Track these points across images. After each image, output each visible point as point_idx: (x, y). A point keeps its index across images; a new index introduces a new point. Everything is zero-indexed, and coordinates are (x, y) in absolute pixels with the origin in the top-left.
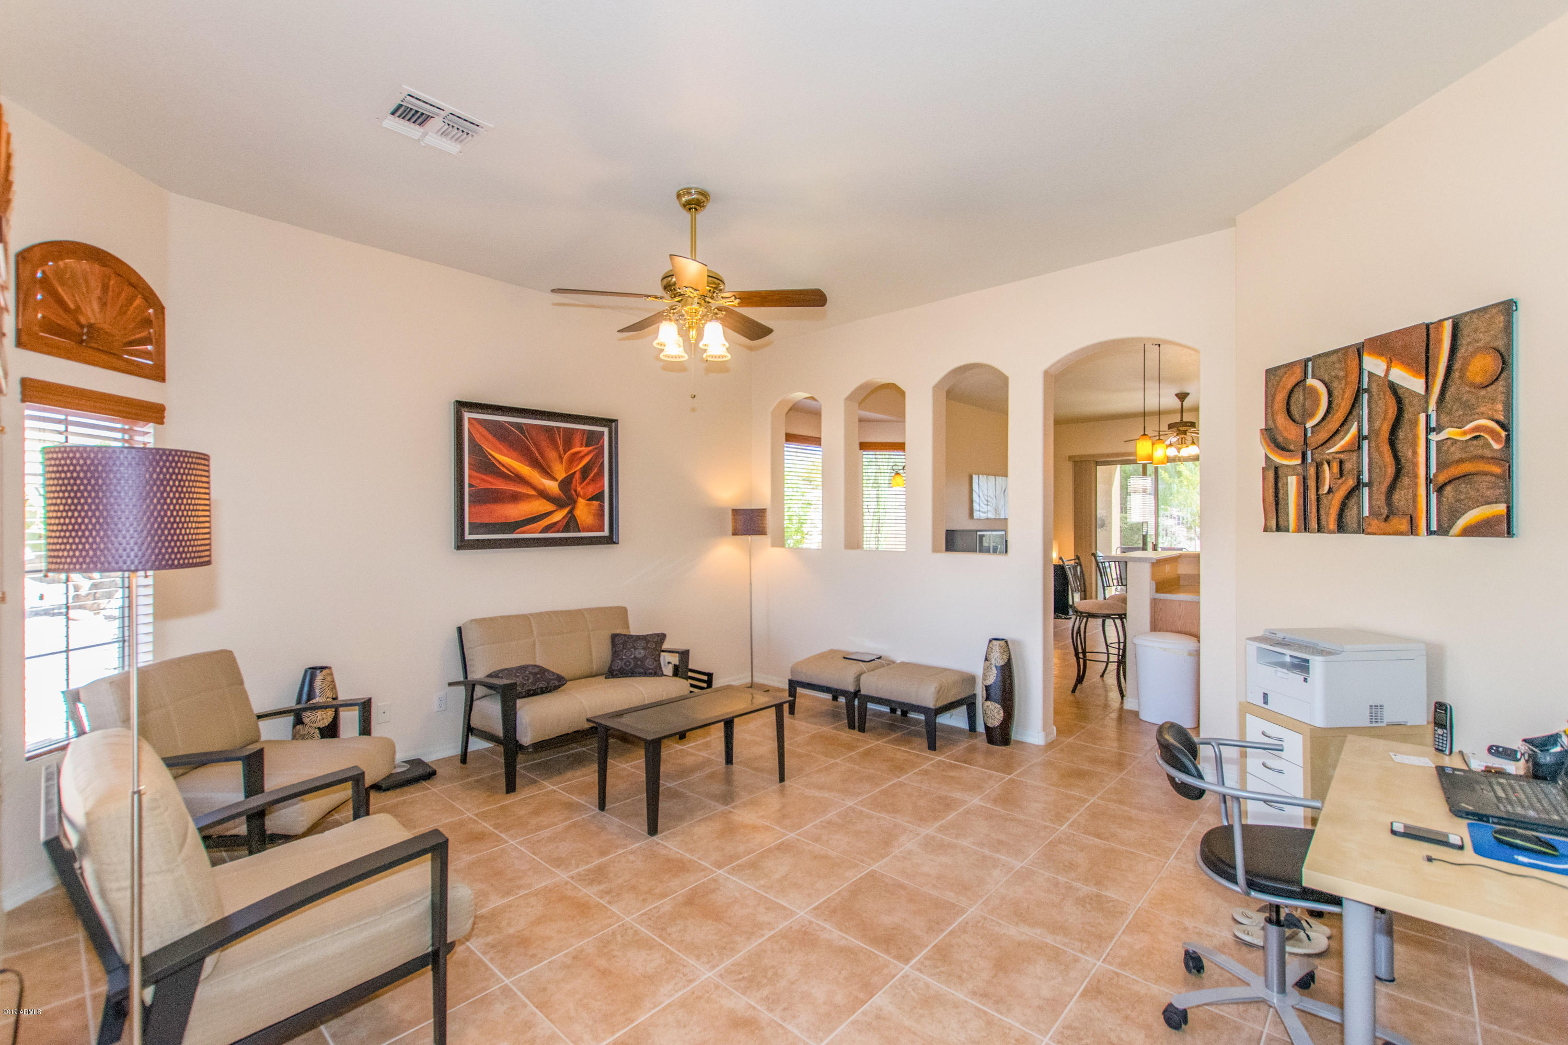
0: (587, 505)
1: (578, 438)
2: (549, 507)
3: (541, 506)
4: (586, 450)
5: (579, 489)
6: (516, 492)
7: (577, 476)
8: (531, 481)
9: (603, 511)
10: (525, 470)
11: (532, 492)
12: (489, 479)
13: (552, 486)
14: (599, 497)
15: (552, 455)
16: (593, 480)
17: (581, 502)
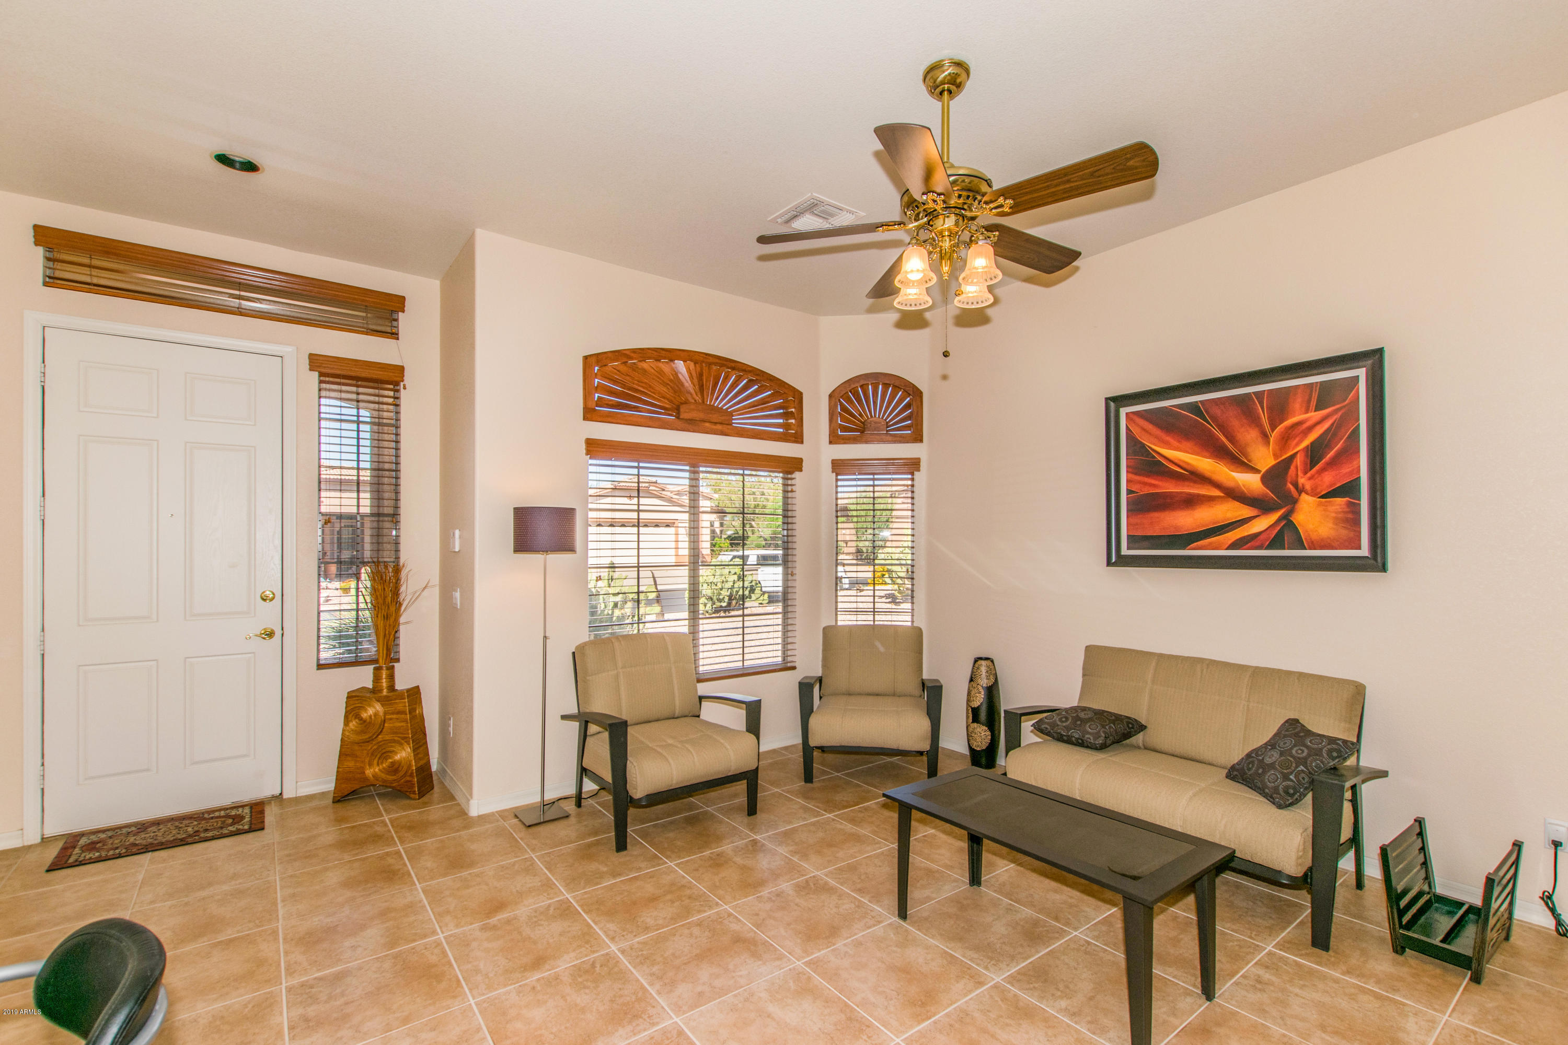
0: (1320, 504)
1: (1299, 400)
2: (1246, 511)
3: (1229, 511)
4: (1315, 416)
5: (1302, 481)
6: (1190, 494)
7: (1299, 460)
8: (1216, 477)
9: (1358, 513)
10: (1204, 464)
11: (1216, 493)
12: (1153, 481)
13: (1250, 481)
14: (1349, 489)
15: (1249, 436)
16: (1333, 463)
17: (1307, 503)
